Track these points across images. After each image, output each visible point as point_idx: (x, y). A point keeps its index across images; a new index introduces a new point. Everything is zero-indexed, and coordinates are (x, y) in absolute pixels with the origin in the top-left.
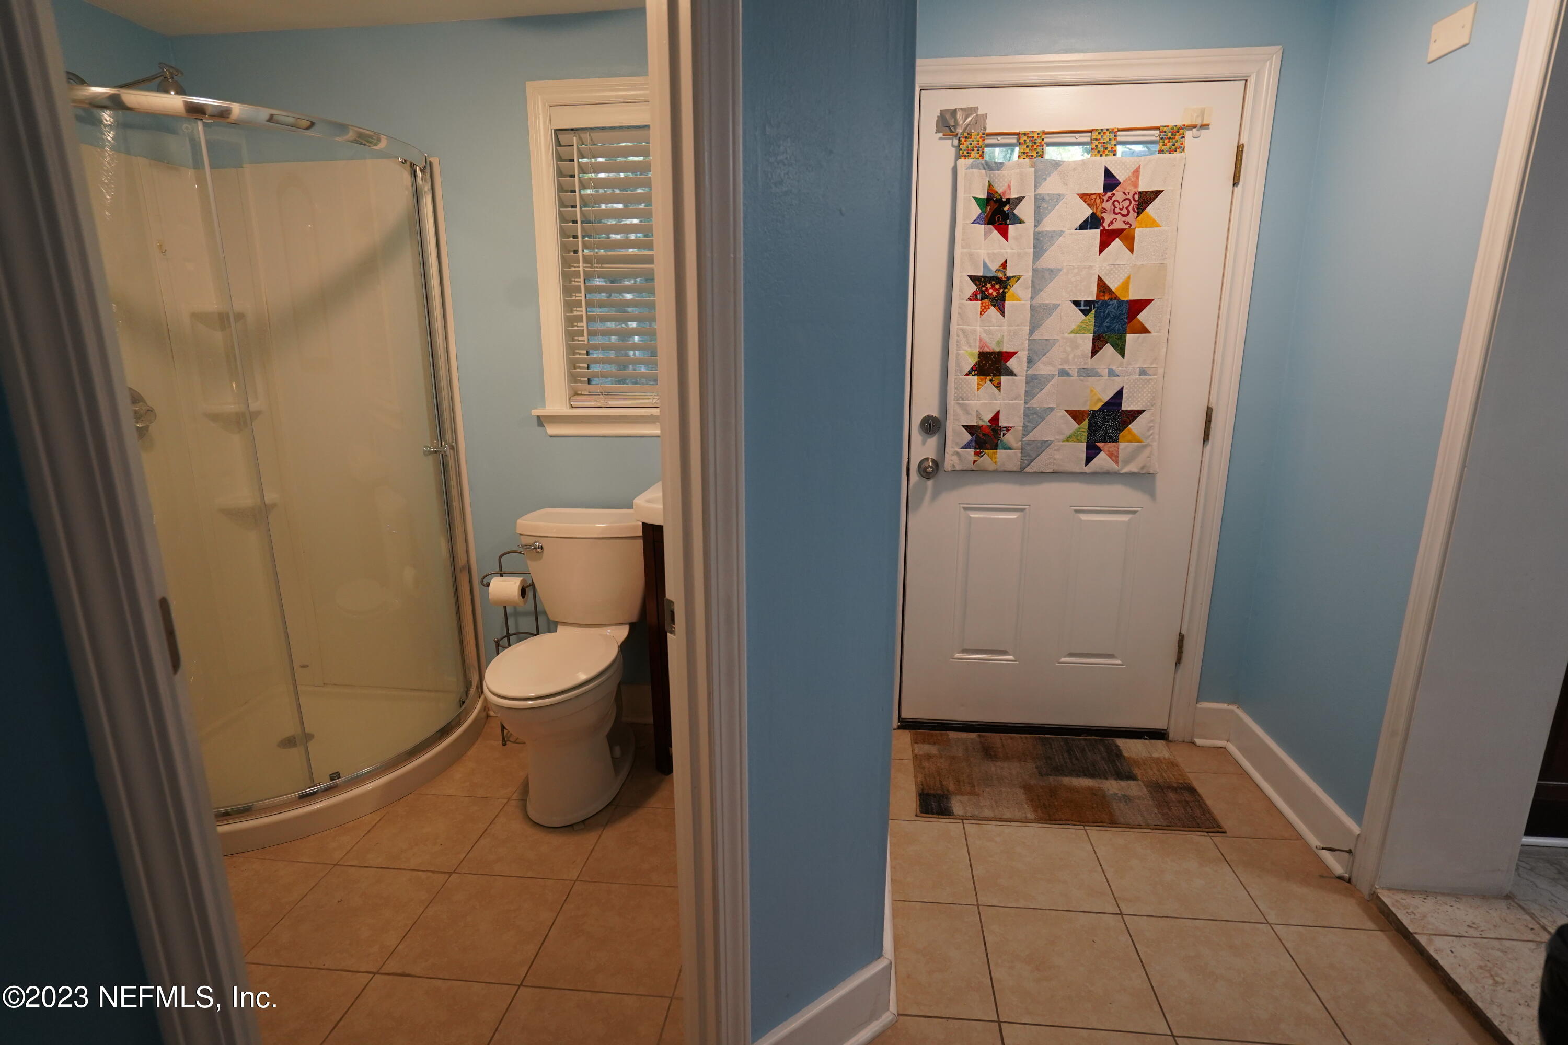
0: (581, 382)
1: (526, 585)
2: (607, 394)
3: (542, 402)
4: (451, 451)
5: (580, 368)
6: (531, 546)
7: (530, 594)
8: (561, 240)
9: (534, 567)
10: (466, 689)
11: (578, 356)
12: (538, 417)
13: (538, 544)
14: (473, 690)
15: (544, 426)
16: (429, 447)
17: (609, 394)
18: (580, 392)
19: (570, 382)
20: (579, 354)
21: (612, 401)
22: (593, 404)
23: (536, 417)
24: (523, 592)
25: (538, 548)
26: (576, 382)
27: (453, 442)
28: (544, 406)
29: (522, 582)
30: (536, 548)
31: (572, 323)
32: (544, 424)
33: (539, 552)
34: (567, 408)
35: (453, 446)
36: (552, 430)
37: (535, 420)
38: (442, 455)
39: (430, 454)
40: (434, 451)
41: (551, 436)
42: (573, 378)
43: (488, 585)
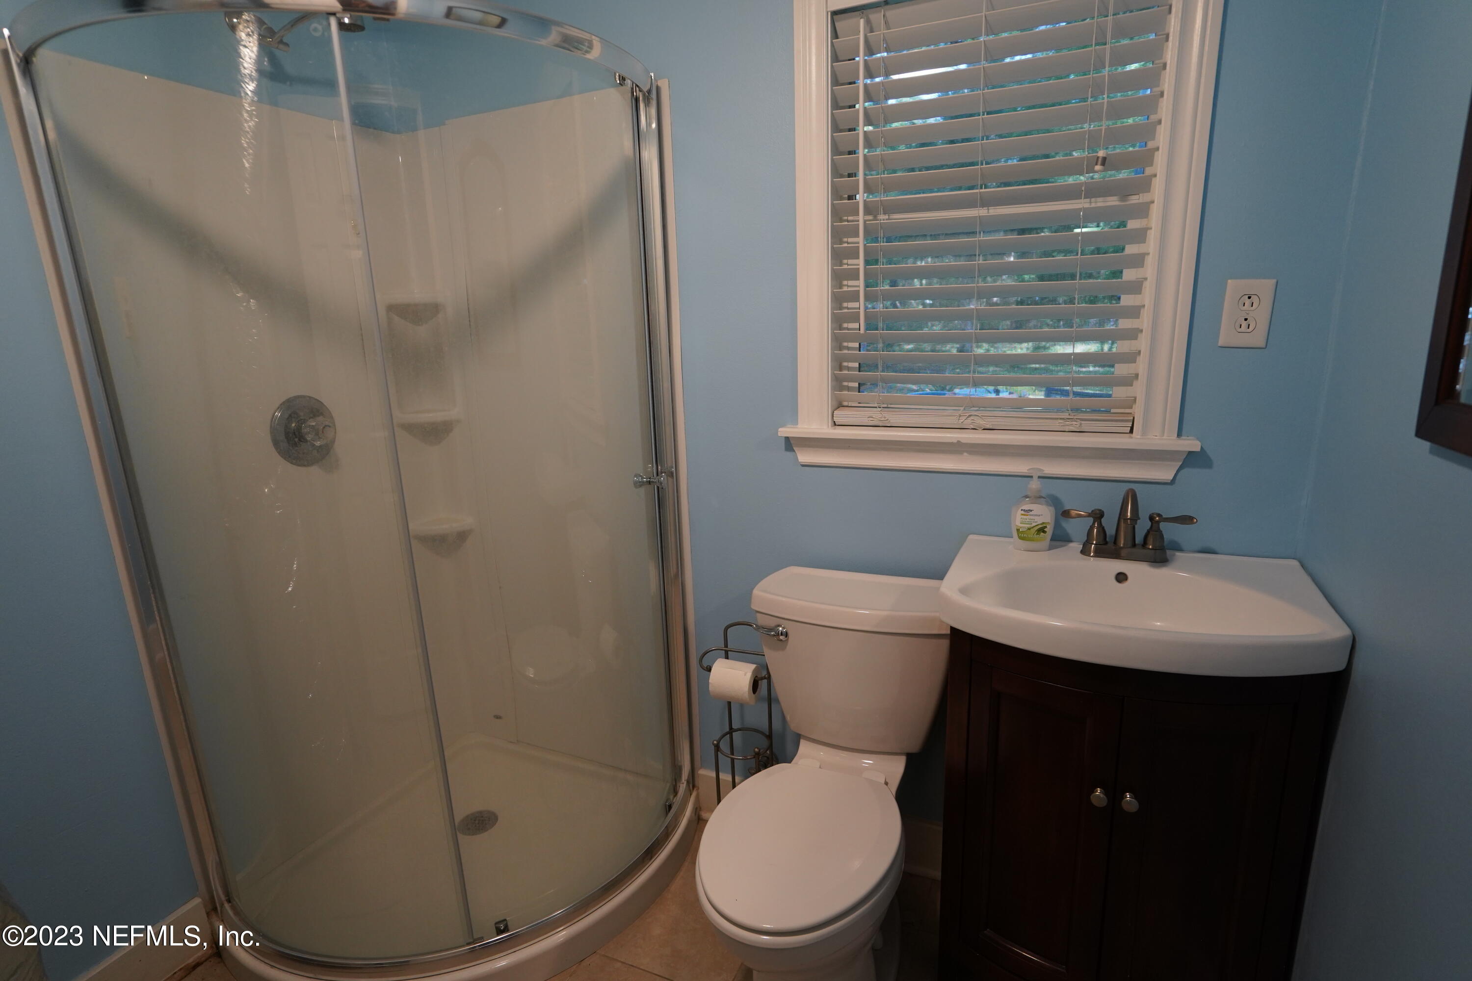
0: (849, 389)
1: (759, 676)
2: (886, 406)
3: (793, 417)
4: (670, 479)
5: (849, 369)
6: (771, 630)
7: (763, 684)
8: (832, 181)
9: (772, 657)
10: (674, 784)
11: (846, 352)
12: (787, 439)
13: (781, 629)
14: (682, 787)
15: (794, 451)
16: (641, 476)
17: (889, 406)
18: (845, 404)
19: (834, 389)
20: (848, 348)
21: (894, 418)
22: (866, 421)
23: (784, 438)
24: (755, 685)
25: (782, 635)
26: (842, 388)
27: (672, 467)
28: (795, 422)
29: (755, 671)
30: (778, 634)
31: (841, 304)
32: (794, 448)
33: (781, 640)
34: (828, 427)
35: (672, 473)
36: (805, 457)
37: (783, 444)
38: (658, 487)
39: (641, 486)
40: (647, 481)
41: (803, 466)
42: (838, 383)
43: (709, 669)
